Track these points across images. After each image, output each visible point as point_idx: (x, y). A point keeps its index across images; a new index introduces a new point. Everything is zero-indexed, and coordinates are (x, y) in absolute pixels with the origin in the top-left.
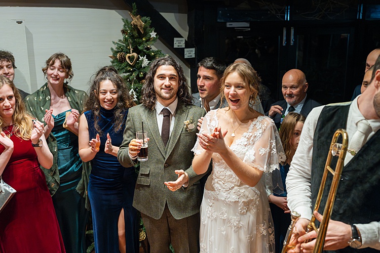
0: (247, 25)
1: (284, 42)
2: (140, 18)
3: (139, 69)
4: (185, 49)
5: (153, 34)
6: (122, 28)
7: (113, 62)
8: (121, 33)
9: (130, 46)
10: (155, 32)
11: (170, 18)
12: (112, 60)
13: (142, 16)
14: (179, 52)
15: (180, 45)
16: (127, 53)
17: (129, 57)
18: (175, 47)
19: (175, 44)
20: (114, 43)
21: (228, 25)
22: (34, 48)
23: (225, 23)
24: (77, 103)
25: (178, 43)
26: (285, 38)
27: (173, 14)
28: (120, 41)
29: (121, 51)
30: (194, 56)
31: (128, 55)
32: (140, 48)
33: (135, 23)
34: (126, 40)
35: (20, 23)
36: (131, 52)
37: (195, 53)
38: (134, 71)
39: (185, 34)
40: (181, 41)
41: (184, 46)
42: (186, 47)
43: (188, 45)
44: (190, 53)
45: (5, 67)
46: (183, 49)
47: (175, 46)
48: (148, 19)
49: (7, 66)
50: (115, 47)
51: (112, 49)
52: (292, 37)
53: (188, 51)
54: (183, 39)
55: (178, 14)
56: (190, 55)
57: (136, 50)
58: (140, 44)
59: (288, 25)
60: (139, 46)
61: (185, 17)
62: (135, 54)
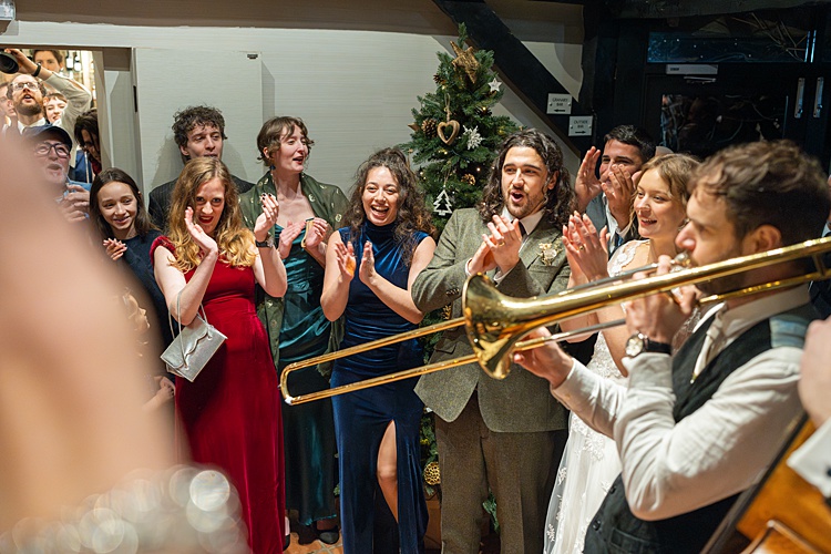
0: (713, 70)
1: (797, 111)
2: (472, 52)
3: (460, 153)
4: (572, 118)
5: (495, 86)
6: (436, 71)
7: (414, 137)
8: (434, 82)
9: (448, 107)
10: (499, 80)
11: (546, 53)
13: (476, 48)
14: (559, 124)
15: (560, 108)
16: (442, 119)
17: (443, 128)
18: (548, 112)
19: (549, 107)
20: (420, 99)
21: (670, 70)
22: (276, 104)
23: (664, 65)
24: (325, 205)
25: (557, 104)
26: (800, 101)
27: (550, 45)
28: (429, 96)
29: (431, 117)
30: (589, 133)
31: (442, 124)
32: (467, 111)
33: (460, 63)
34: (440, 93)
35: (253, 57)
36: (448, 118)
37: (593, 127)
38: (450, 155)
39: (574, 86)
40: (564, 100)
41: (568, 112)
42: (574, 113)
43: (577, 109)
44: (581, 126)
45: (208, 137)
46: (568, 116)
47: (550, 111)
48: (490, 55)
49: (211, 135)
50: (419, 107)
51: (414, 112)
52: (819, 100)
53: (576, 122)
54: (569, 97)
55: (562, 46)
56: (581, 130)
57: (458, 116)
58: (467, 104)
59: (811, 73)
60: (466, 107)
61: (577, 50)
62: (455, 124)
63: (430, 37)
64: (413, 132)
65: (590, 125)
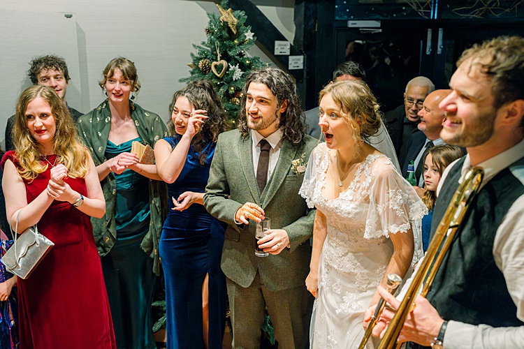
0: (378, 24)
1: (428, 50)
2: (232, 12)
3: (228, 83)
4: (290, 57)
5: (249, 35)
6: (207, 26)
7: (192, 73)
8: (205, 33)
9: (218, 51)
10: (252, 32)
11: (271, 13)
12: (191, 69)
13: (234, 10)
14: (282, 61)
15: (282, 51)
16: (213, 60)
17: (216, 66)
18: (275, 54)
19: (276, 50)
20: (194, 46)
21: (351, 24)
22: (87, 52)
23: (346, 21)
24: (146, 129)
25: (281, 48)
26: (429, 44)
27: (275, 8)
28: (204, 43)
29: (205, 58)
30: (301, 67)
31: (215, 63)
32: (231, 53)
33: (225, 20)
34: (212, 42)
35: (69, 16)
36: (219, 59)
37: (304, 63)
38: (222, 85)
39: (290, 34)
40: (285, 45)
41: (288, 53)
42: (292, 54)
43: (294, 51)
44: (296, 62)
45: (52, 79)
46: (288, 56)
47: (277, 53)
48: (242, 13)
49: (56, 77)
50: (196, 53)
51: (192, 55)
52: (440, 43)
53: (293, 60)
54: (288, 43)
55: (281, 9)
56: (296, 65)
57: (225, 56)
58: (231, 48)
59: (435, 25)
60: (230, 51)
61: (291, 11)
62: (224, 63)
63: (194, 2)
65: (302, 62)
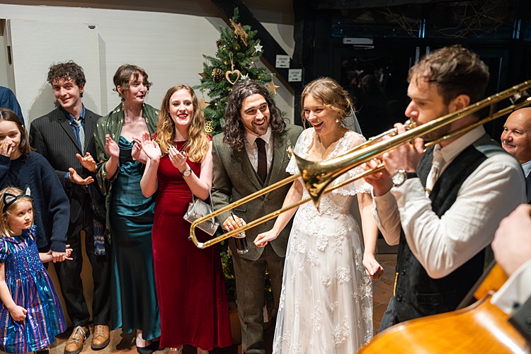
0: (370, 41)
2: (242, 27)
4: (290, 71)
5: (258, 48)
6: (218, 38)
8: (216, 45)
9: (232, 62)
11: (272, 29)
14: (282, 74)
15: (283, 64)
18: (277, 66)
19: (277, 63)
20: (204, 56)
21: (346, 41)
22: (106, 60)
23: (341, 39)
24: (156, 126)
25: (282, 62)
27: (276, 25)
29: (218, 68)
30: (300, 80)
31: (229, 72)
35: (92, 27)
36: (233, 69)
37: (302, 76)
39: (290, 51)
40: (285, 59)
41: (288, 67)
42: (291, 67)
43: (293, 65)
44: (295, 75)
46: (288, 69)
53: (293, 73)
54: (288, 57)
55: (281, 26)
56: (295, 78)
58: (242, 59)
59: (422, 43)
60: (241, 62)
61: (291, 29)
62: (237, 72)
63: (203, 18)
64: (202, 78)
65: (300, 75)
